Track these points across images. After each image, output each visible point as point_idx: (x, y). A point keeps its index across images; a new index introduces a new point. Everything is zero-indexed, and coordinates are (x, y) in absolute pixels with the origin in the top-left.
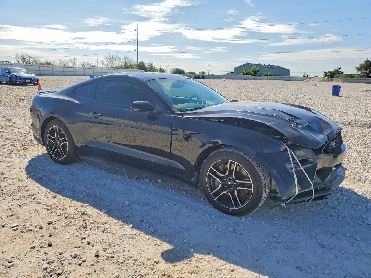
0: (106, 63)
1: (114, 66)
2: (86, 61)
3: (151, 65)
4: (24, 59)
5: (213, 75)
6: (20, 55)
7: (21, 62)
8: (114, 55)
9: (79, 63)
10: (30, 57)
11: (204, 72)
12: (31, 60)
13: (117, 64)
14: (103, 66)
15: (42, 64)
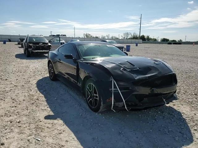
0: (123, 36)
1: (128, 38)
2: (114, 36)
3: (148, 37)
4: (86, 35)
5: (187, 42)
6: (85, 34)
7: (85, 37)
8: (128, 32)
9: (111, 37)
10: (89, 35)
11: (181, 40)
12: (90, 36)
13: (130, 36)
14: (122, 38)
15: (94, 38)
